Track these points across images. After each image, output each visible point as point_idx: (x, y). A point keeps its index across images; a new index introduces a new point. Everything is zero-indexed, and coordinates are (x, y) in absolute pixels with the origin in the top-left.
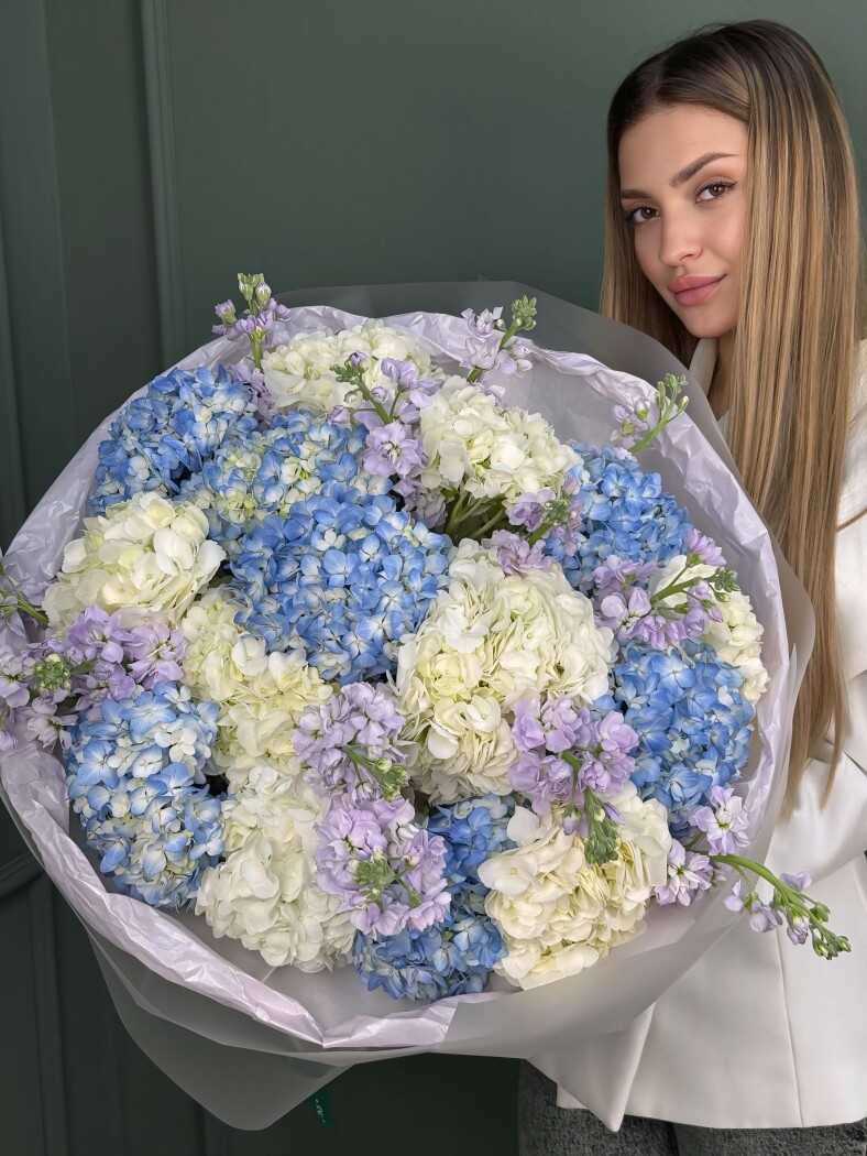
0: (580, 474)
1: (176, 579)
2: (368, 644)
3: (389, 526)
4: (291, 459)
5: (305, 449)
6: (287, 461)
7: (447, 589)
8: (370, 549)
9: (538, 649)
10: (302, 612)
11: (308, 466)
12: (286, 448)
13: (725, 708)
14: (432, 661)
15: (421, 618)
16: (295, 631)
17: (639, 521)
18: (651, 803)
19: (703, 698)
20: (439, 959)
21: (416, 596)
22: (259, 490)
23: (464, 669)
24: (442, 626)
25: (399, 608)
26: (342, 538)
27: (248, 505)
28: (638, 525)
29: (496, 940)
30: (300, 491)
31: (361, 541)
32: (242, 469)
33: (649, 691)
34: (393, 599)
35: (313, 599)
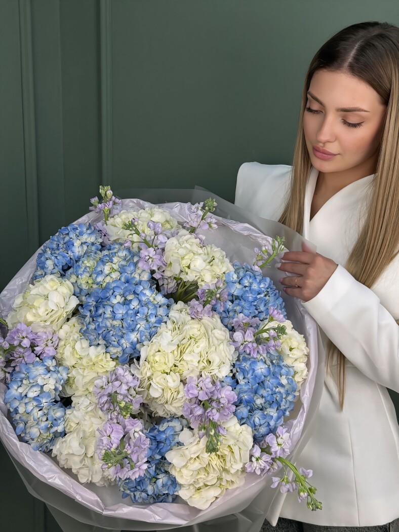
0: (232, 275)
1: (57, 311)
2: (129, 343)
3: (145, 294)
4: (109, 263)
5: (115, 260)
6: (107, 264)
7: (166, 323)
8: (135, 304)
9: (200, 352)
10: (104, 329)
11: (116, 267)
12: (108, 259)
13: (282, 386)
14: (154, 355)
15: (153, 334)
16: (101, 337)
17: (256, 297)
18: (244, 426)
19: (273, 381)
20: (150, 489)
21: (151, 325)
22: (94, 276)
23: (167, 359)
24: (160, 339)
25: (143, 330)
26: (123, 298)
27: (90, 282)
28: (256, 299)
29: (174, 483)
30: (111, 278)
31: (131, 300)
32: (89, 267)
33: (249, 376)
34: (142, 325)
35: (108, 324)
